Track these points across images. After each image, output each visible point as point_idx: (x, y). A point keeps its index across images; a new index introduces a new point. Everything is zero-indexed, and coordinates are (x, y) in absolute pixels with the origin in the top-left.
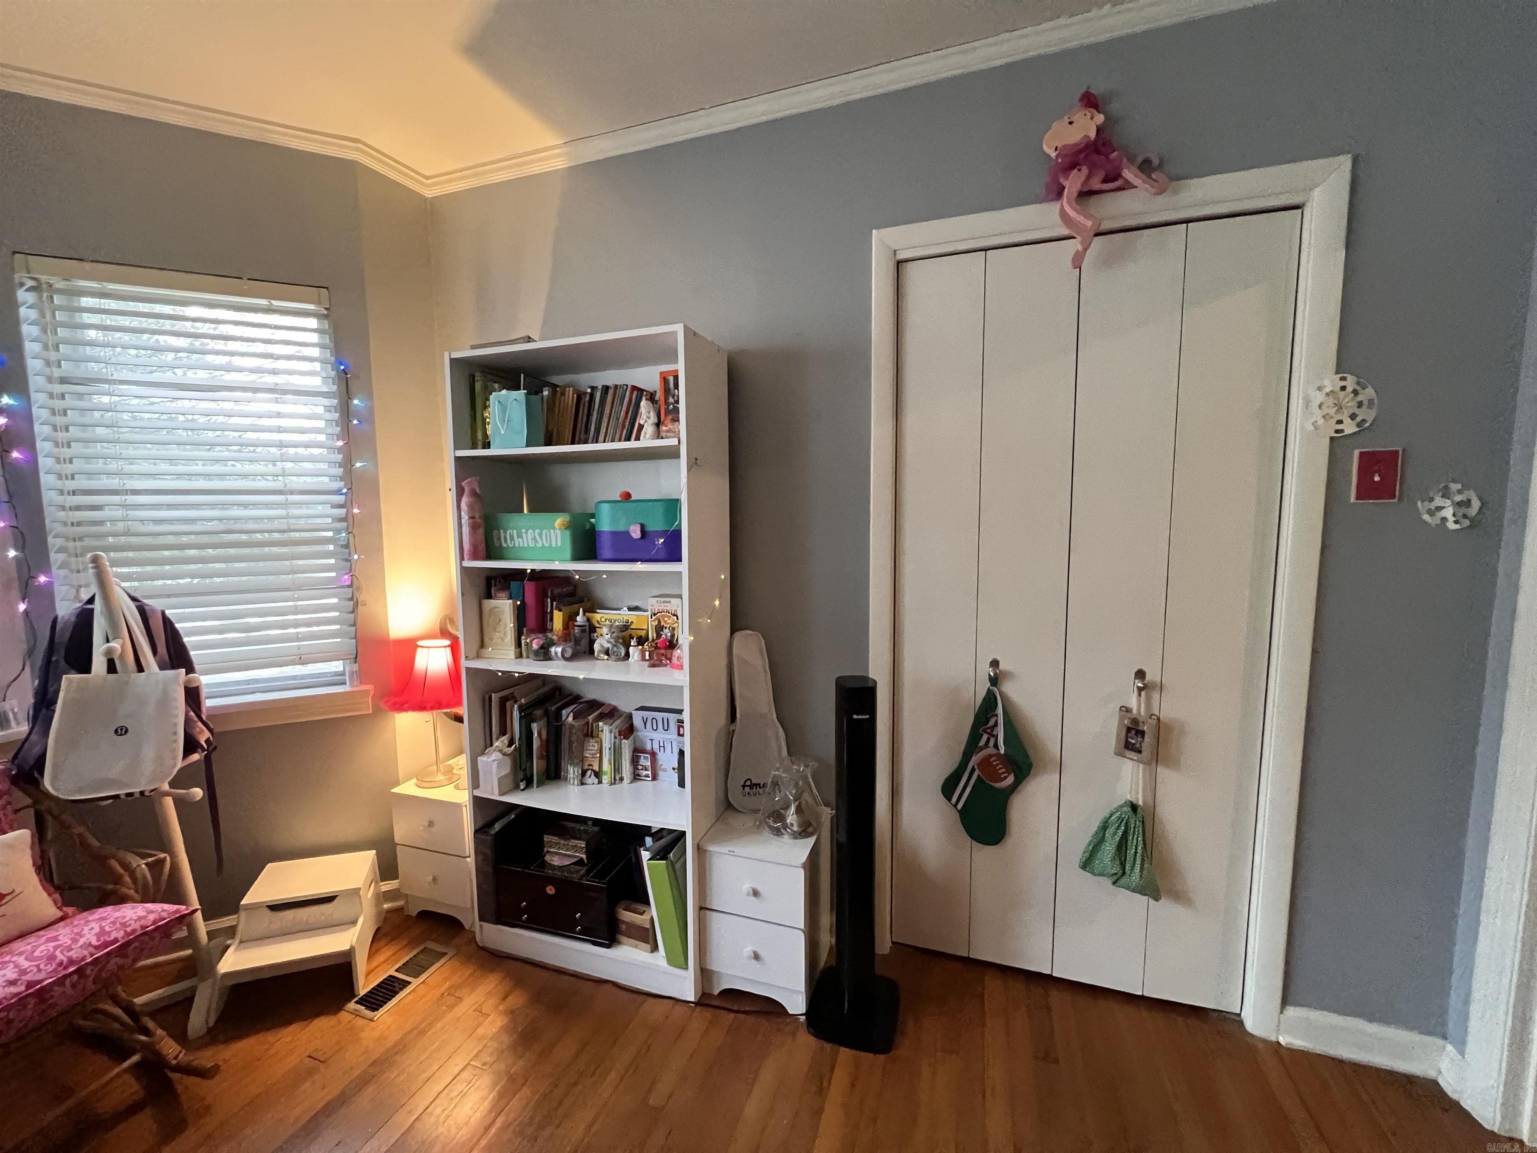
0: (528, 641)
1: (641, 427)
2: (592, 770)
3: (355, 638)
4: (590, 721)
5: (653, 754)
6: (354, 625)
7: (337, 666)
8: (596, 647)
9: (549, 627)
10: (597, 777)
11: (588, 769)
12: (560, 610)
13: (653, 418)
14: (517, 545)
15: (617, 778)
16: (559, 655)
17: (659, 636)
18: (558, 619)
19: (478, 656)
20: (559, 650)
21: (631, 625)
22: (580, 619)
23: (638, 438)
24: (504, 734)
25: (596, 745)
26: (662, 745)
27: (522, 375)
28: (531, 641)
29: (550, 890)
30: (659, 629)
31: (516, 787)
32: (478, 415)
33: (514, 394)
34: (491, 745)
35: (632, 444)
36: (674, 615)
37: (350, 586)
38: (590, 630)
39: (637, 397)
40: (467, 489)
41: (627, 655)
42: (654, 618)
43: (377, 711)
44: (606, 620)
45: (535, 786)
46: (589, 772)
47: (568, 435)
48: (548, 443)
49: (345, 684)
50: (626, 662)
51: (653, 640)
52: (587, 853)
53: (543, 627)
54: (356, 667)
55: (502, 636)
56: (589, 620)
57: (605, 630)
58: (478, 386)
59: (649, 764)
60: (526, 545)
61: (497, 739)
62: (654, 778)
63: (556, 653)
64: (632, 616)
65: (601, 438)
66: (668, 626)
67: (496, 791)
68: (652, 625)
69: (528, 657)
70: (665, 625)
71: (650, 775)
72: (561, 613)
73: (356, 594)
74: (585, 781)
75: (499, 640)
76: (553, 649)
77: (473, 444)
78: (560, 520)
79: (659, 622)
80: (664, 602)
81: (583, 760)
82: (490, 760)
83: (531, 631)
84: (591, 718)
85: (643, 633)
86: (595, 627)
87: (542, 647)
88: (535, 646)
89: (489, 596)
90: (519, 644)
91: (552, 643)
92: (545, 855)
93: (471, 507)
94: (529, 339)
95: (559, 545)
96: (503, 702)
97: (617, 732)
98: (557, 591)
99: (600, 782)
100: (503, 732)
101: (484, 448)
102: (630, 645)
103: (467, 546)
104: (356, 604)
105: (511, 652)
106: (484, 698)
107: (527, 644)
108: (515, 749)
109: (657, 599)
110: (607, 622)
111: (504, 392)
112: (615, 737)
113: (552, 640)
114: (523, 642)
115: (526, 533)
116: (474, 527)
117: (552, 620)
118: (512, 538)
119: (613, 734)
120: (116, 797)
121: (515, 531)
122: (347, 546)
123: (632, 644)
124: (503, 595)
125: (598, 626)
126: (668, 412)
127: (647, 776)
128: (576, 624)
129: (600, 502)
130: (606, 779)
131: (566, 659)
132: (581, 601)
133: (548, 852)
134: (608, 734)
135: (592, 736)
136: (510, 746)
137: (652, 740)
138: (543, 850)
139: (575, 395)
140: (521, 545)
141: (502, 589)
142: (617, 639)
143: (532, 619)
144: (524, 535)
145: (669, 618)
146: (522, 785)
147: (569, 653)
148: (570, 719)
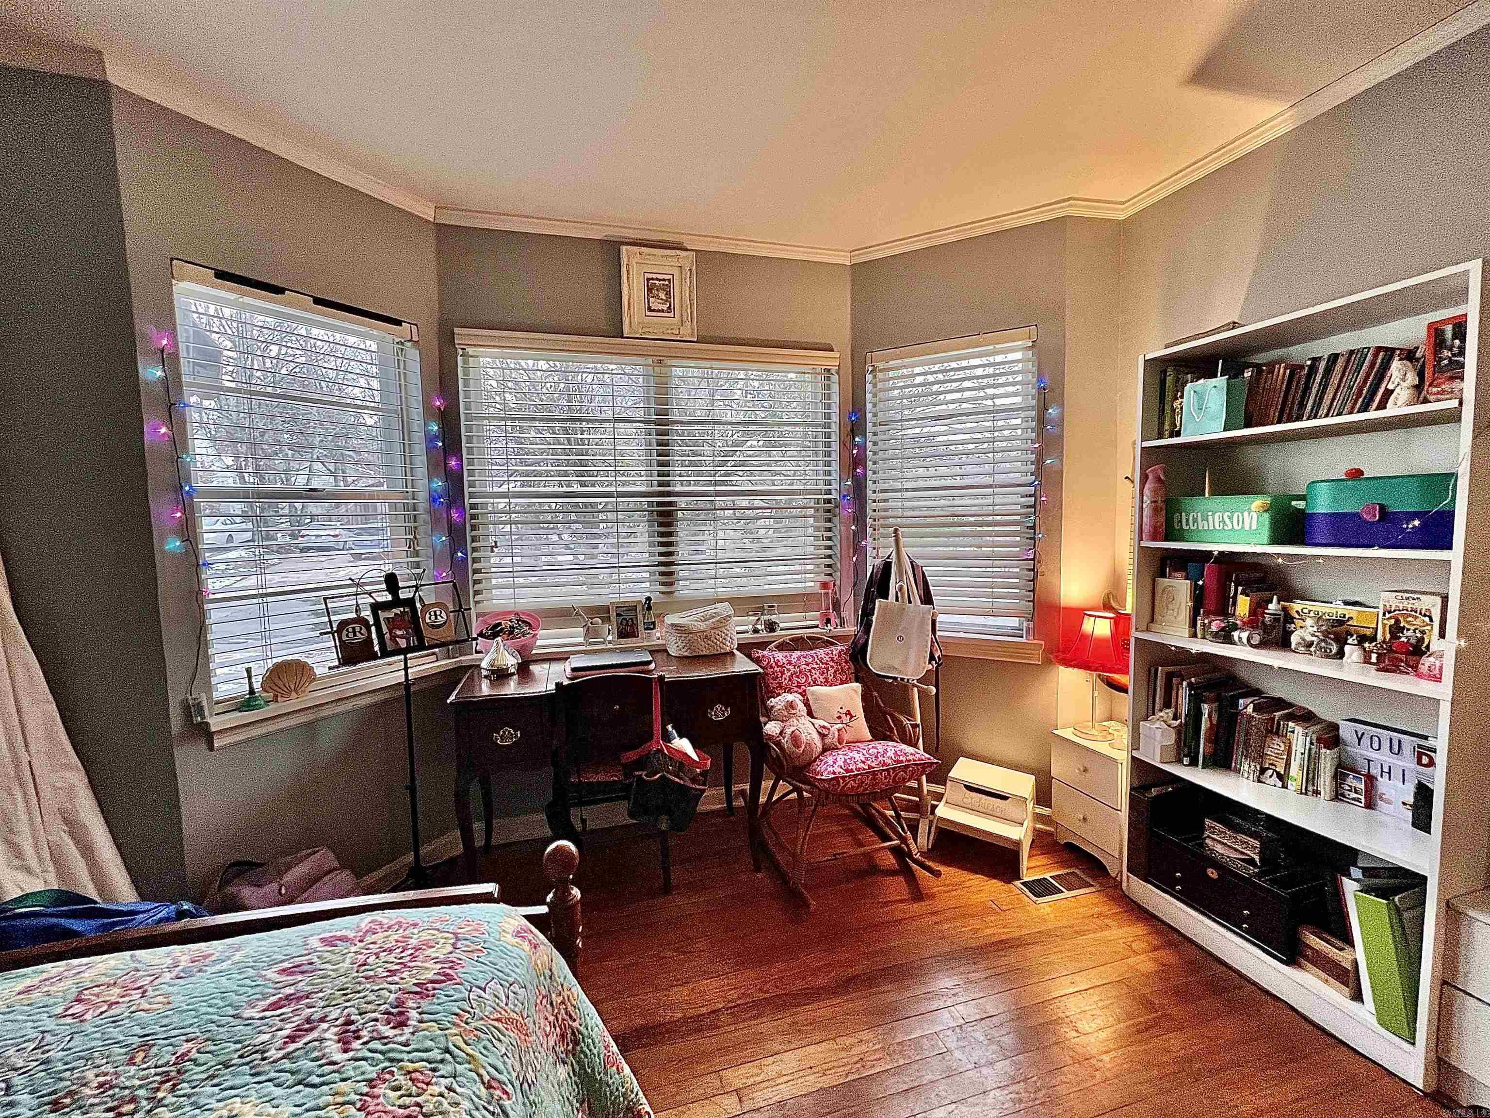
0: (1206, 621)
1: (1388, 393)
2: (1274, 770)
3: (1033, 601)
4: (1276, 719)
5: (1370, 780)
6: (1033, 591)
7: (1014, 622)
8: (1294, 639)
9: (1230, 610)
10: (1280, 780)
11: (1269, 768)
12: (1247, 595)
13: (1412, 379)
14: (1200, 528)
15: (1310, 788)
16: (1245, 641)
17: (1394, 635)
18: (1243, 605)
19: (1148, 630)
20: (1244, 635)
21: (1348, 620)
22: (1273, 607)
23: (1382, 406)
24: (1169, 707)
25: (1282, 745)
26: (1386, 769)
27: (1221, 361)
28: (1210, 623)
29: (1212, 873)
30: (1396, 629)
31: (1179, 761)
32: (1167, 407)
33: (1213, 382)
34: (1154, 714)
35: (1372, 415)
36: (1425, 615)
37: (1033, 560)
38: (1284, 620)
39: (1383, 359)
40: (1151, 477)
41: (1341, 654)
42: (1388, 616)
43: (1048, 662)
44: (1310, 611)
45: (1200, 767)
46: (1270, 772)
47: (1274, 413)
48: (1248, 425)
49: (1022, 637)
50: (1339, 661)
51: (1384, 642)
52: (1260, 853)
53: (1224, 608)
54: (1031, 624)
55: (1175, 614)
56: (1284, 609)
57: (1309, 622)
58: (1169, 380)
59: (1363, 786)
60: (1211, 528)
61: (1161, 711)
62: (1370, 805)
63: (1240, 638)
64: (1351, 611)
65: (1323, 411)
66: (1413, 628)
67: (1158, 757)
68: (1384, 625)
69: (1204, 638)
70: (1407, 626)
71: (1363, 800)
72: (1248, 598)
73: (1037, 566)
74: (1262, 778)
75: (1173, 618)
76: (1236, 635)
77: (1159, 434)
78: (1258, 502)
79: (1397, 621)
80: (1408, 599)
81: (1262, 756)
82: (1154, 727)
83: (1207, 614)
84: (1278, 714)
85: (1368, 632)
86: (1293, 618)
87: (1223, 629)
88: (1214, 628)
89: (1163, 575)
90: (1193, 624)
91: (1235, 627)
92: (1205, 839)
93: (1155, 492)
94: (1234, 325)
95: (1254, 527)
96: (1169, 677)
97: (1314, 737)
98: (1243, 575)
99: (1284, 786)
100: (1167, 705)
101: (1171, 436)
102: (1346, 643)
103: (1146, 528)
104: (1036, 574)
105: (1186, 631)
106: (1149, 671)
107: (1204, 625)
108: (1180, 725)
109: (1395, 594)
110: (1312, 614)
111: (1202, 381)
112: (1312, 744)
113: (1236, 624)
114: (1199, 622)
115: (1213, 515)
116: (1156, 510)
117: (1234, 604)
118: (1195, 521)
119: (1308, 739)
120: (895, 679)
121: (1199, 514)
122: (1033, 528)
123: (1350, 641)
124: (1178, 575)
125: (1297, 616)
126: (1439, 369)
127: (1358, 800)
128: (1266, 611)
129: (1313, 482)
130: (1293, 785)
131: (1252, 646)
132: (1272, 588)
133: (1209, 837)
134: (1301, 738)
135: (1277, 734)
136: (1175, 718)
137: (1369, 761)
138: (1203, 833)
139: (1288, 371)
140: (1206, 528)
141: (1177, 570)
142: (1326, 634)
143: (1211, 601)
144: (1210, 518)
145: (1416, 618)
146: (1186, 761)
147: (1256, 639)
148: (1250, 709)
